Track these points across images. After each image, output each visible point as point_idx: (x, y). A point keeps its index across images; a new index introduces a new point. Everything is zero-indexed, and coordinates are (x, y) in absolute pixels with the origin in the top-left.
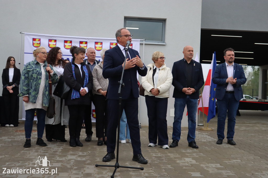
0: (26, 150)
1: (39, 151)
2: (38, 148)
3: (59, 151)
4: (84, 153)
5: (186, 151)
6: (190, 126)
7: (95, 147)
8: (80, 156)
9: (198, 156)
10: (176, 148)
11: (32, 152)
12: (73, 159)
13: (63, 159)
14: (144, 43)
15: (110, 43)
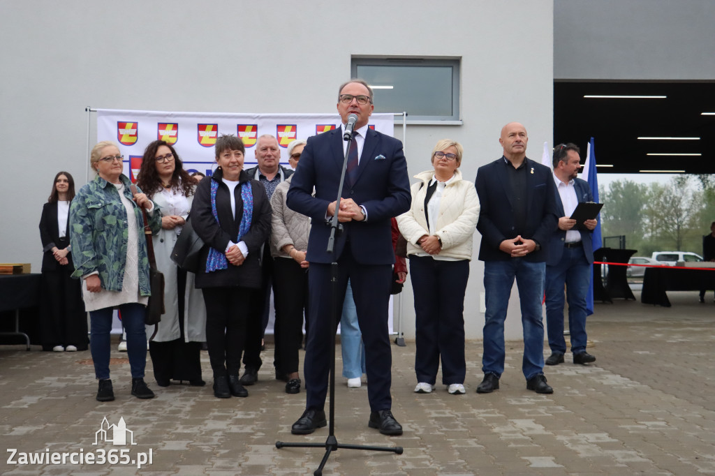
0: (101, 410)
1: (134, 411)
2: (131, 403)
3: (184, 410)
4: (249, 415)
5: (520, 401)
6: (528, 335)
7: (278, 397)
8: (238, 422)
9: (551, 415)
10: (495, 393)
11: (115, 413)
12: (219, 430)
13: (194, 430)
14: (405, 121)
15: (317, 126)
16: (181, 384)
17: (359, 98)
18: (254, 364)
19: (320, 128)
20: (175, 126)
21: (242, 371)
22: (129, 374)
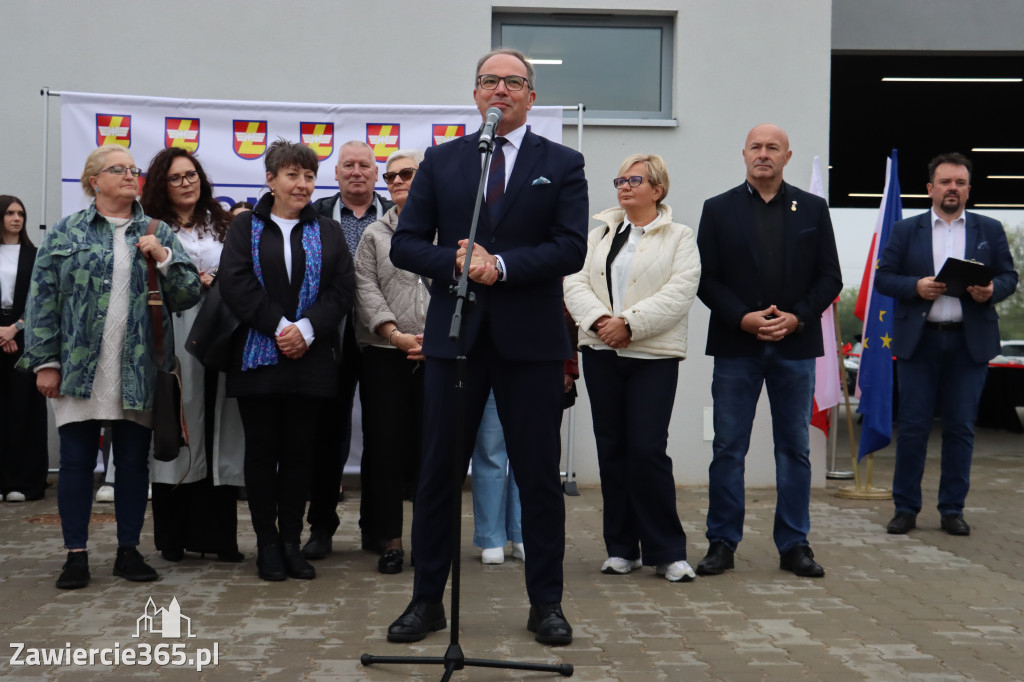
0: (66, 601)
1: (123, 603)
2: (117, 588)
3: (207, 601)
4: (316, 609)
5: (769, 589)
6: (784, 479)
7: (366, 579)
8: (298, 621)
9: (820, 612)
10: (726, 578)
11: (90, 607)
12: (266, 635)
13: (225, 634)
14: (581, 120)
15: (434, 126)
16: (203, 557)
17: (510, 80)
18: (326, 523)
19: (439, 129)
20: (196, 123)
21: (306, 535)
22: (115, 540)
